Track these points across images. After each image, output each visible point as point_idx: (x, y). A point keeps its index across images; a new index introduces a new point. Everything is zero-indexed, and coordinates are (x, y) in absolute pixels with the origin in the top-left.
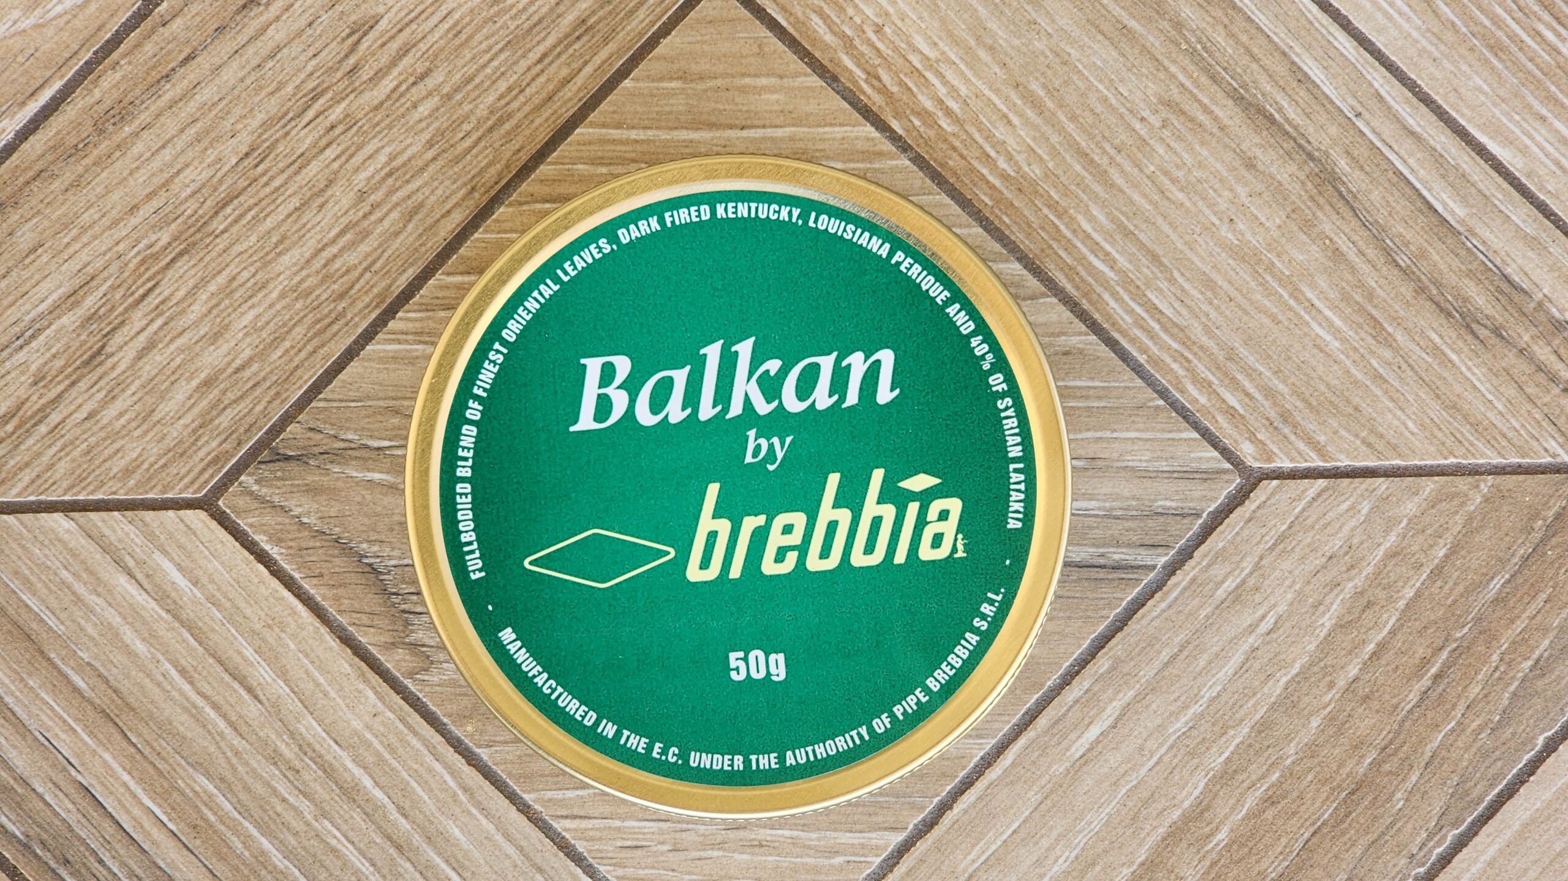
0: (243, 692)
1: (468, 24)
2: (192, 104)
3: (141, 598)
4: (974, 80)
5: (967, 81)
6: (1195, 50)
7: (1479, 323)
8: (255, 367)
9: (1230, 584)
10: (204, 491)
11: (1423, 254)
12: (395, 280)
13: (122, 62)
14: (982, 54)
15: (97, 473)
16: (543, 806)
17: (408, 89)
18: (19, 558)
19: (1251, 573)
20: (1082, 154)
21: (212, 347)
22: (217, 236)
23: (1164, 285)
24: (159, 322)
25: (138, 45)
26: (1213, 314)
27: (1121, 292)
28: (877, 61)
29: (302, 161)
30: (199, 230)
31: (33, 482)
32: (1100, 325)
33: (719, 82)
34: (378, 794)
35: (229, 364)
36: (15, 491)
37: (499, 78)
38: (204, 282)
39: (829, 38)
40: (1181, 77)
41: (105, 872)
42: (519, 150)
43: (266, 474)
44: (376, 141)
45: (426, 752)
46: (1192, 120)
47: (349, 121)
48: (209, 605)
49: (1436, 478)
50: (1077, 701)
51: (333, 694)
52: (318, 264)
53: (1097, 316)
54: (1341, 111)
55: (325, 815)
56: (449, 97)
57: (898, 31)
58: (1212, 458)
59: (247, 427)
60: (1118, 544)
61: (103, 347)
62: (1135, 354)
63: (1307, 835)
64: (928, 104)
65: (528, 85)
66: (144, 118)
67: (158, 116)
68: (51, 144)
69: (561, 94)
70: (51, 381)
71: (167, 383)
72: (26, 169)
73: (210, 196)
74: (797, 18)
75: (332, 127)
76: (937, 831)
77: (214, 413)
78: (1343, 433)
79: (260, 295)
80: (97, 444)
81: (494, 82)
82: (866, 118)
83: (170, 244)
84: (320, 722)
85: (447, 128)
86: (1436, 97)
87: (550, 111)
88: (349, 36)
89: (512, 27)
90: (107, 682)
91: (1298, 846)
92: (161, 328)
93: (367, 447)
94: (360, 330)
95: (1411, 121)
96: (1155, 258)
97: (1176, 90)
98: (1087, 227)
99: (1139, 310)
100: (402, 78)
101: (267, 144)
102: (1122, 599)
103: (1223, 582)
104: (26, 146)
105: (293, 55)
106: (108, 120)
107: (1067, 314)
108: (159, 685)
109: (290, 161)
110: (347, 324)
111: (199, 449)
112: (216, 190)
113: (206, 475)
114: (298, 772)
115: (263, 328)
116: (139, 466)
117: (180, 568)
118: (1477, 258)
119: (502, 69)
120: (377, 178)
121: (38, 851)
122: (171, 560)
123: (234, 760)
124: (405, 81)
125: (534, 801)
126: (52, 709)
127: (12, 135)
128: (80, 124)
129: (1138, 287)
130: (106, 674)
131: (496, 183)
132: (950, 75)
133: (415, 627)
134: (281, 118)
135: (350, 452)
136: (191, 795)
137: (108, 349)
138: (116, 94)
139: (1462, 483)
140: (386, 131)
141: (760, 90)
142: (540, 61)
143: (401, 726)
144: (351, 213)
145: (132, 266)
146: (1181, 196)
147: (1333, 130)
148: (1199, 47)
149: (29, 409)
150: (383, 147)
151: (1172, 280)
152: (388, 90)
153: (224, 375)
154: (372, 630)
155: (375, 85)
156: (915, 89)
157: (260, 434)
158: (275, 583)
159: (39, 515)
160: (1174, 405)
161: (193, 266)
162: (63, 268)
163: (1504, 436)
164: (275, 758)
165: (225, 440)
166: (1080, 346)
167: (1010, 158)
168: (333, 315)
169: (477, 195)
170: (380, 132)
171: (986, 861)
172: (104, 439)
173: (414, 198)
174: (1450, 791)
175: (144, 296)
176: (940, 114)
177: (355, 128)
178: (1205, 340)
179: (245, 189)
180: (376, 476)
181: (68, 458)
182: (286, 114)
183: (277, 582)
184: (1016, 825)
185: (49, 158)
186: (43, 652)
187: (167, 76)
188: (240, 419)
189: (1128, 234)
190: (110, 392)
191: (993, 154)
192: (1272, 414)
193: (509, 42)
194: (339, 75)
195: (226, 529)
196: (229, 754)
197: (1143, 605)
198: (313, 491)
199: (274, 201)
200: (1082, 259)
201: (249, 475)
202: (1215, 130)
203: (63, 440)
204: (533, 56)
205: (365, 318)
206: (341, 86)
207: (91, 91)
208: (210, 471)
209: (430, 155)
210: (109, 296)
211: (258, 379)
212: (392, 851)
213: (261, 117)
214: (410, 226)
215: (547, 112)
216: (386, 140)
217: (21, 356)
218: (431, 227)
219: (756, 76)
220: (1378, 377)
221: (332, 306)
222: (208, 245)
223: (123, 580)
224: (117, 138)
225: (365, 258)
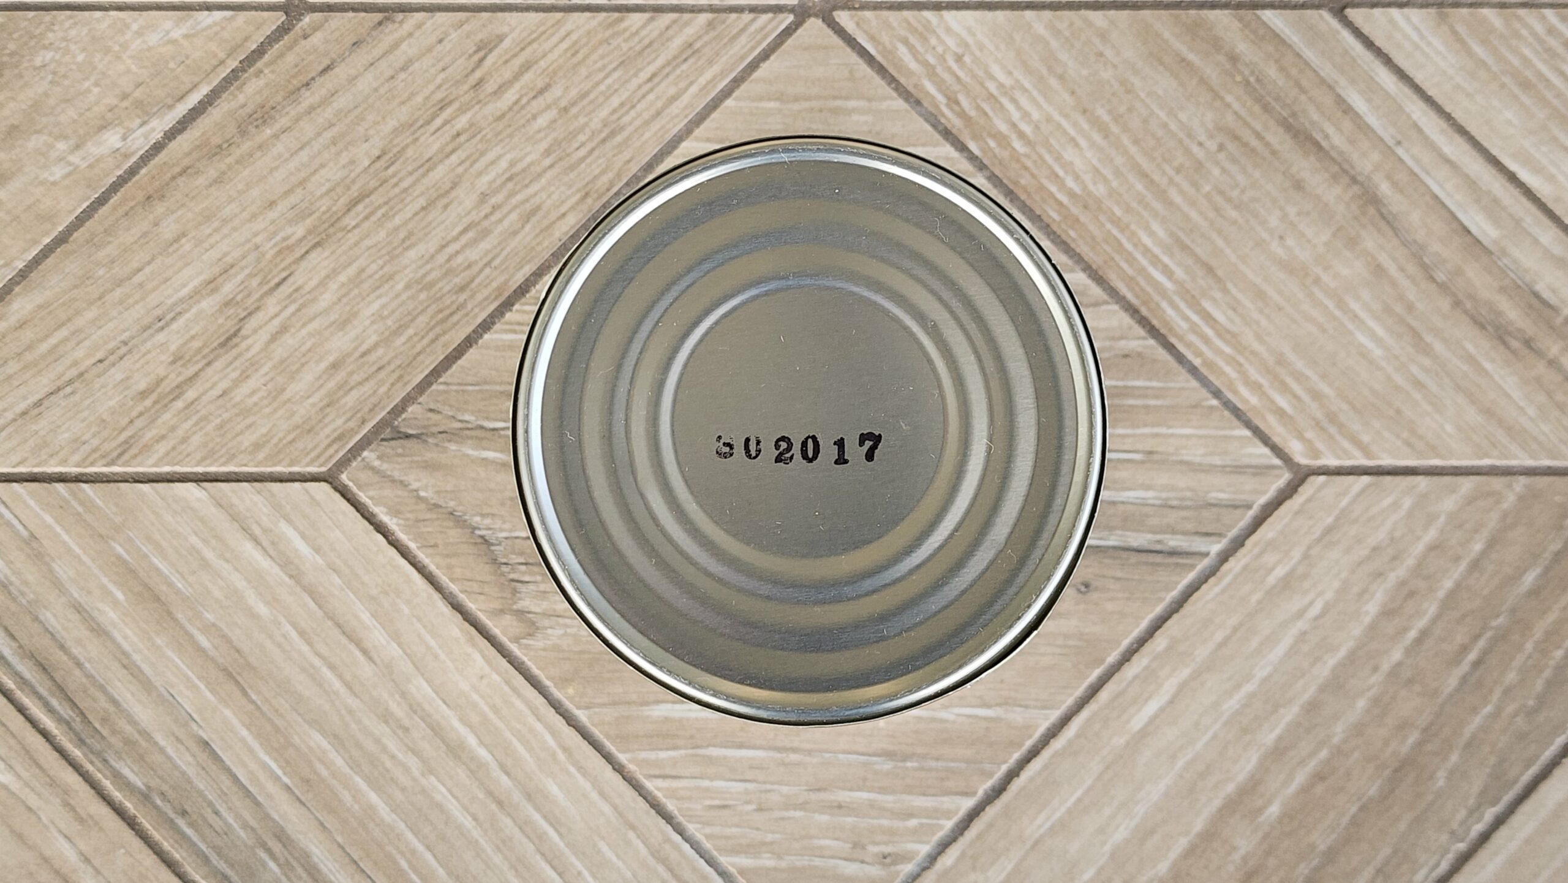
0: (357, 653)
1: (585, 45)
2: (329, 110)
3: (265, 563)
4: (1045, 106)
5: (1039, 107)
6: (1248, 83)
7: (1510, 334)
8: (380, 351)
9: (1280, 572)
10: (329, 466)
11: (1459, 272)
12: (513, 275)
13: (266, 71)
14: (1053, 82)
15: (230, 445)
16: (637, 765)
17: (528, 102)
18: (153, 524)
19: (1299, 562)
20: (1144, 175)
21: (340, 334)
22: (349, 231)
23: (1218, 295)
24: (292, 308)
25: (281, 55)
26: (1264, 323)
27: (1177, 299)
28: (957, 87)
29: (429, 164)
30: (332, 225)
31: (167, 454)
32: (1158, 330)
33: (815, 104)
34: (482, 753)
35: (356, 348)
36: (151, 461)
37: (612, 95)
38: (335, 272)
39: (913, 65)
40: (1236, 106)
41: (220, 823)
42: (629, 161)
43: (388, 450)
44: (498, 148)
45: (529, 713)
46: (1246, 145)
47: (473, 129)
48: (331, 571)
49: (1472, 478)
50: (1136, 677)
51: (443, 657)
52: (441, 258)
53: (1155, 322)
54: (1382, 140)
55: (431, 771)
56: (566, 110)
57: (976, 60)
58: (1261, 456)
59: (371, 406)
60: (1174, 532)
61: (239, 330)
62: (1190, 356)
63: (1354, 809)
64: (1003, 127)
65: (639, 101)
66: (283, 121)
67: (297, 120)
68: (197, 143)
69: (667, 111)
70: (189, 361)
71: (298, 365)
72: (174, 165)
73: (344, 194)
74: (885, 48)
75: (458, 135)
76: (1006, 797)
77: (341, 393)
78: (1386, 434)
79: (387, 286)
80: (230, 420)
81: (607, 98)
82: (947, 139)
83: (305, 237)
84: (429, 682)
85: (564, 139)
86: (1468, 129)
87: (658, 127)
88: (475, 52)
89: (625, 47)
90: (229, 641)
91: (1345, 820)
92: (293, 314)
93: (482, 427)
94: (479, 320)
95: (1447, 150)
96: (1210, 270)
97: (1230, 118)
98: (1147, 240)
99: (1195, 318)
100: (523, 92)
101: (395, 150)
102: (1177, 583)
103: (1273, 569)
104: (173, 145)
105: (425, 67)
106: (251, 123)
107: (1126, 319)
108: (279, 646)
109: (419, 163)
110: (467, 315)
111: (326, 425)
112: (349, 188)
113: (331, 451)
114: (407, 730)
115: (389, 315)
116: (268, 441)
117: (303, 536)
118: (1507, 276)
119: (616, 87)
120: (499, 182)
121: (159, 802)
122: (296, 528)
123: (348, 718)
124: (526, 94)
125: (630, 761)
126: (177, 667)
127: (162, 134)
128: (225, 126)
129: (1193, 297)
130: (230, 634)
131: (608, 190)
132: (1023, 101)
133: (523, 595)
134: (411, 125)
135: (467, 432)
136: (306, 750)
137: (243, 332)
138: (259, 99)
139: (1497, 483)
140: (507, 140)
141: (850, 112)
142: (650, 79)
143: (506, 688)
144: (474, 213)
145: (268, 256)
146: (1233, 214)
147: (1376, 156)
148: (1252, 79)
149: (166, 387)
150: (505, 154)
151: (1225, 291)
152: (510, 103)
153: (352, 359)
154: (482, 597)
155: (499, 98)
156: (991, 114)
157: (384, 413)
158: (392, 552)
159: (171, 485)
160: (1228, 405)
161: (326, 258)
162: (205, 257)
163: (1535, 439)
164: (386, 717)
165: (349, 420)
166: (1140, 349)
167: (1077, 178)
168: (454, 307)
169: (589, 201)
170: (501, 141)
171: (1051, 829)
172: (237, 415)
173: (532, 201)
174: (1488, 770)
175: (278, 285)
176: (1014, 136)
177: (479, 137)
178: (1256, 346)
179: (376, 189)
180: (491, 455)
181: (204, 432)
182: (417, 120)
183: (395, 551)
184: (1079, 794)
185: (195, 155)
186: (170, 613)
187: (308, 84)
188: (366, 399)
189: (1185, 248)
190: (244, 371)
191: (1061, 173)
192: (1319, 415)
193: (622, 62)
194: (466, 87)
195: (348, 500)
196: (343, 712)
197: (1197, 589)
198: (430, 467)
199: (402, 201)
200: (1142, 271)
201: (372, 451)
202: (1266, 154)
203: (199, 415)
204: (644, 76)
205: (484, 309)
206: (467, 98)
207: (235, 97)
208: (335, 446)
209: (547, 162)
210: (246, 284)
211: (382, 363)
212: (493, 807)
213: (392, 123)
214: (528, 227)
215: (655, 127)
216: (508, 148)
217: (161, 337)
218: (547, 228)
219: (847, 98)
220: (1418, 384)
221: (454, 297)
222: (340, 240)
223: (248, 547)
224: (259, 139)
225: (486, 255)
